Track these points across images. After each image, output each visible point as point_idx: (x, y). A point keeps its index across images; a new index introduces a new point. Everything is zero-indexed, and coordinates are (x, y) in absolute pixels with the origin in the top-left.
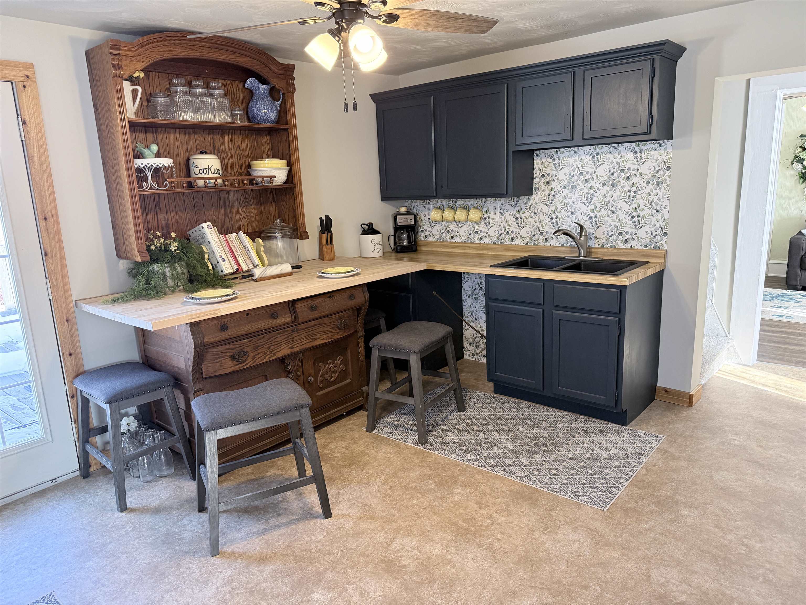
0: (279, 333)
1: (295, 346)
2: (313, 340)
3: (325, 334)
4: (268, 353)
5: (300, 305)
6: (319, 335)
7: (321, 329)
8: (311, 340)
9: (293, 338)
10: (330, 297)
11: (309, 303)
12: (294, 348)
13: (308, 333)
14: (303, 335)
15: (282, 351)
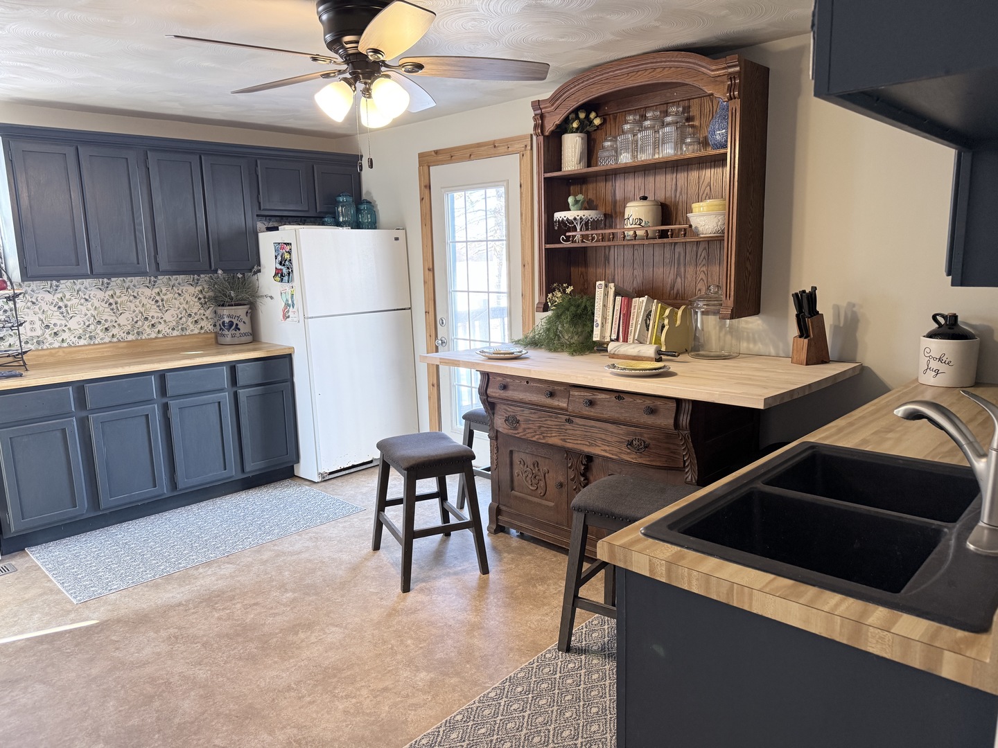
0: (551, 417)
1: (568, 441)
2: (591, 445)
3: (608, 446)
4: (538, 433)
5: (576, 393)
6: (599, 443)
7: (603, 436)
8: (588, 444)
9: (566, 430)
10: (619, 398)
11: (588, 395)
12: (566, 442)
13: (585, 433)
14: (577, 432)
15: (552, 438)
